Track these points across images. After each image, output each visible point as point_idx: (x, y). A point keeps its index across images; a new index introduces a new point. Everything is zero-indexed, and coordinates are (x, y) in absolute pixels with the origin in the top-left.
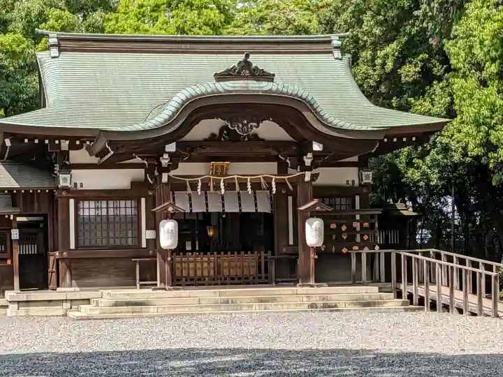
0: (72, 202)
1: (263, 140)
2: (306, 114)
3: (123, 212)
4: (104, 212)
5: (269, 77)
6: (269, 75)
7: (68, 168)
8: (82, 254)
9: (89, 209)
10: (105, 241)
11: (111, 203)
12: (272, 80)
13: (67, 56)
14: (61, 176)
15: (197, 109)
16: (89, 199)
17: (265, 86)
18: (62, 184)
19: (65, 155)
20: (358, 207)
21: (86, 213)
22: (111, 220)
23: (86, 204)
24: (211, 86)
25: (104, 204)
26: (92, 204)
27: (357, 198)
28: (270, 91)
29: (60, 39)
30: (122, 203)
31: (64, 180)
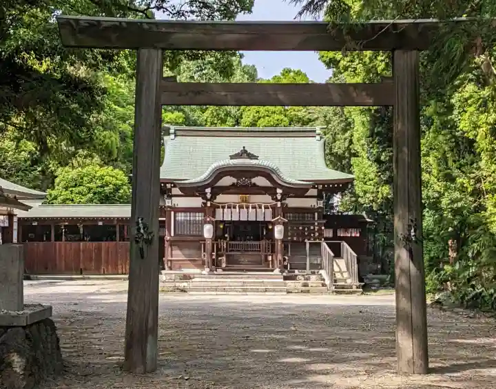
0: (172, 213)
1: (258, 186)
2: (273, 175)
3: (197, 218)
4: (188, 219)
5: (256, 158)
6: (255, 156)
7: (170, 197)
8: (177, 238)
9: (181, 217)
10: (188, 233)
11: (192, 215)
12: (257, 159)
13: (178, 138)
14: (167, 201)
15: (221, 173)
16: (181, 212)
17: (254, 162)
18: (167, 204)
19: (170, 190)
20: (316, 219)
21: (180, 218)
22: (192, 222)
23: (180, 214)
24: (226, 161)
25: (188, 214)
26: (183, 214)
27: (316, 214)
28: (255, 164)
29: (175, 130)
30: (197, 214)
31: (168, 203)
